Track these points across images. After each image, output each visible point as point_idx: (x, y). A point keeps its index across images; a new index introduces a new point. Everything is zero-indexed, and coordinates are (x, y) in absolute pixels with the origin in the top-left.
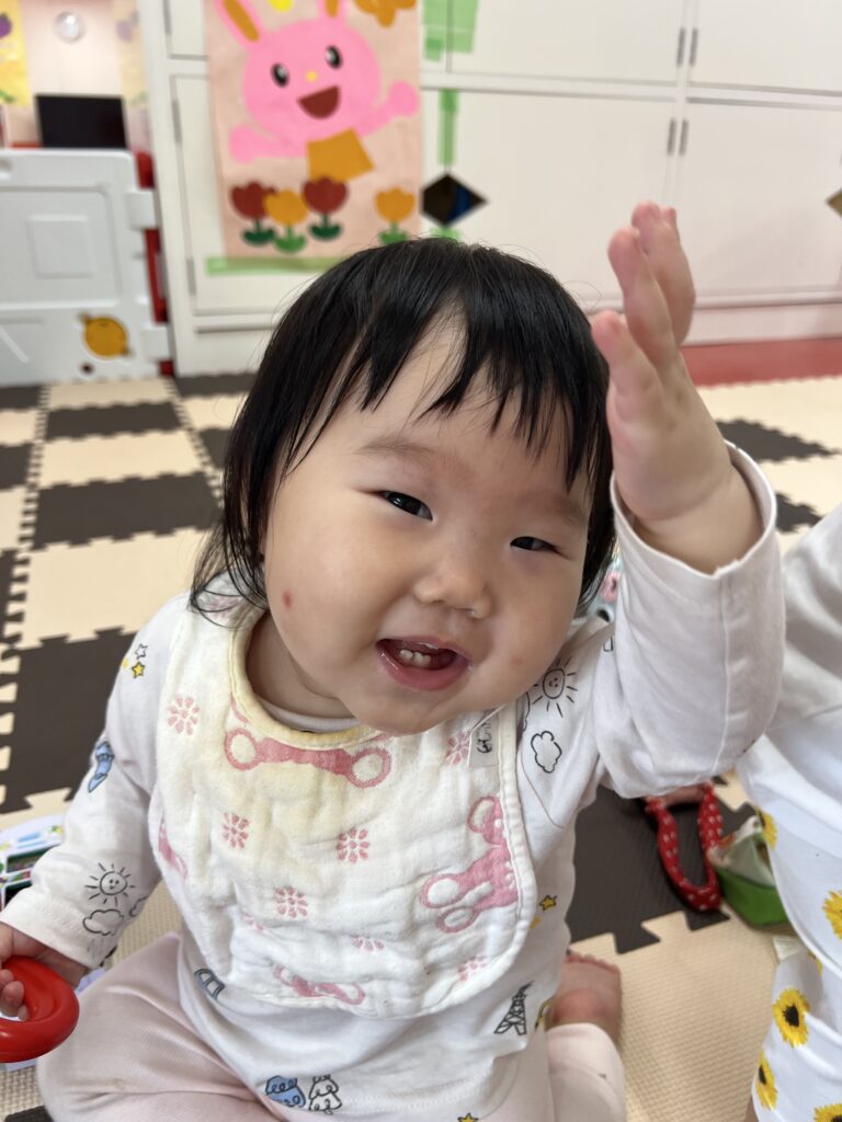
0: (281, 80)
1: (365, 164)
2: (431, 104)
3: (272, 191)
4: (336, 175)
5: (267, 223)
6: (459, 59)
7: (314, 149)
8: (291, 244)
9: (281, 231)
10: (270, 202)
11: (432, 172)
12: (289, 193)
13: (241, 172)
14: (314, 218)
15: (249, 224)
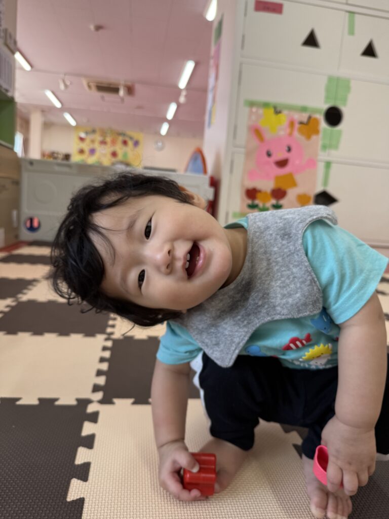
0: (269, 154)
1: (294, 184)
2: (321, 166)
3: (260, 191)
4: (283, 187)
5: (257, 202)
6: (333, 152)
7: (277, 178)
8: (264, 209)
9: (261, 205)
10: (259, 195)
11: (319, 189)
12: (266, 193)
13: (250, 184)
14: (274, 201)
15: (250, 202)
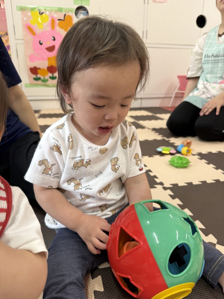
5: (39, 76)
8: (45, 81)
9: (42, 78)
10: (39, 71)
12: (43, 69)
13: (32, 65)
15: (35, 76)
